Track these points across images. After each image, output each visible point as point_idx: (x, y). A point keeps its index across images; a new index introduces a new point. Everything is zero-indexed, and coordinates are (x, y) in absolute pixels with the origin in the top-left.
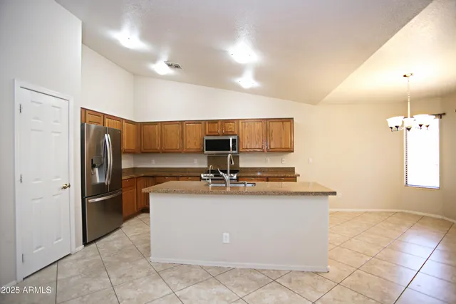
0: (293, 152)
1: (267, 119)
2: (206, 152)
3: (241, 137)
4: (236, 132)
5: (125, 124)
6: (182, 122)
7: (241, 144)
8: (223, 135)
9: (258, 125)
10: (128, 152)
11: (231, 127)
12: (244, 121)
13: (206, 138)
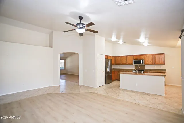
0: (164, 64)
1: (154, 54)
2: (134, 64)
3: (145, 60)
4: (143, 58)
5: (112, 57)
6: (126, 56)
7: (145, 62)
8: (139, 59)
9: (151, 56)
10: (113, 64)
11: (142, 57)
12: (146, 55)
13: (134, 60)
